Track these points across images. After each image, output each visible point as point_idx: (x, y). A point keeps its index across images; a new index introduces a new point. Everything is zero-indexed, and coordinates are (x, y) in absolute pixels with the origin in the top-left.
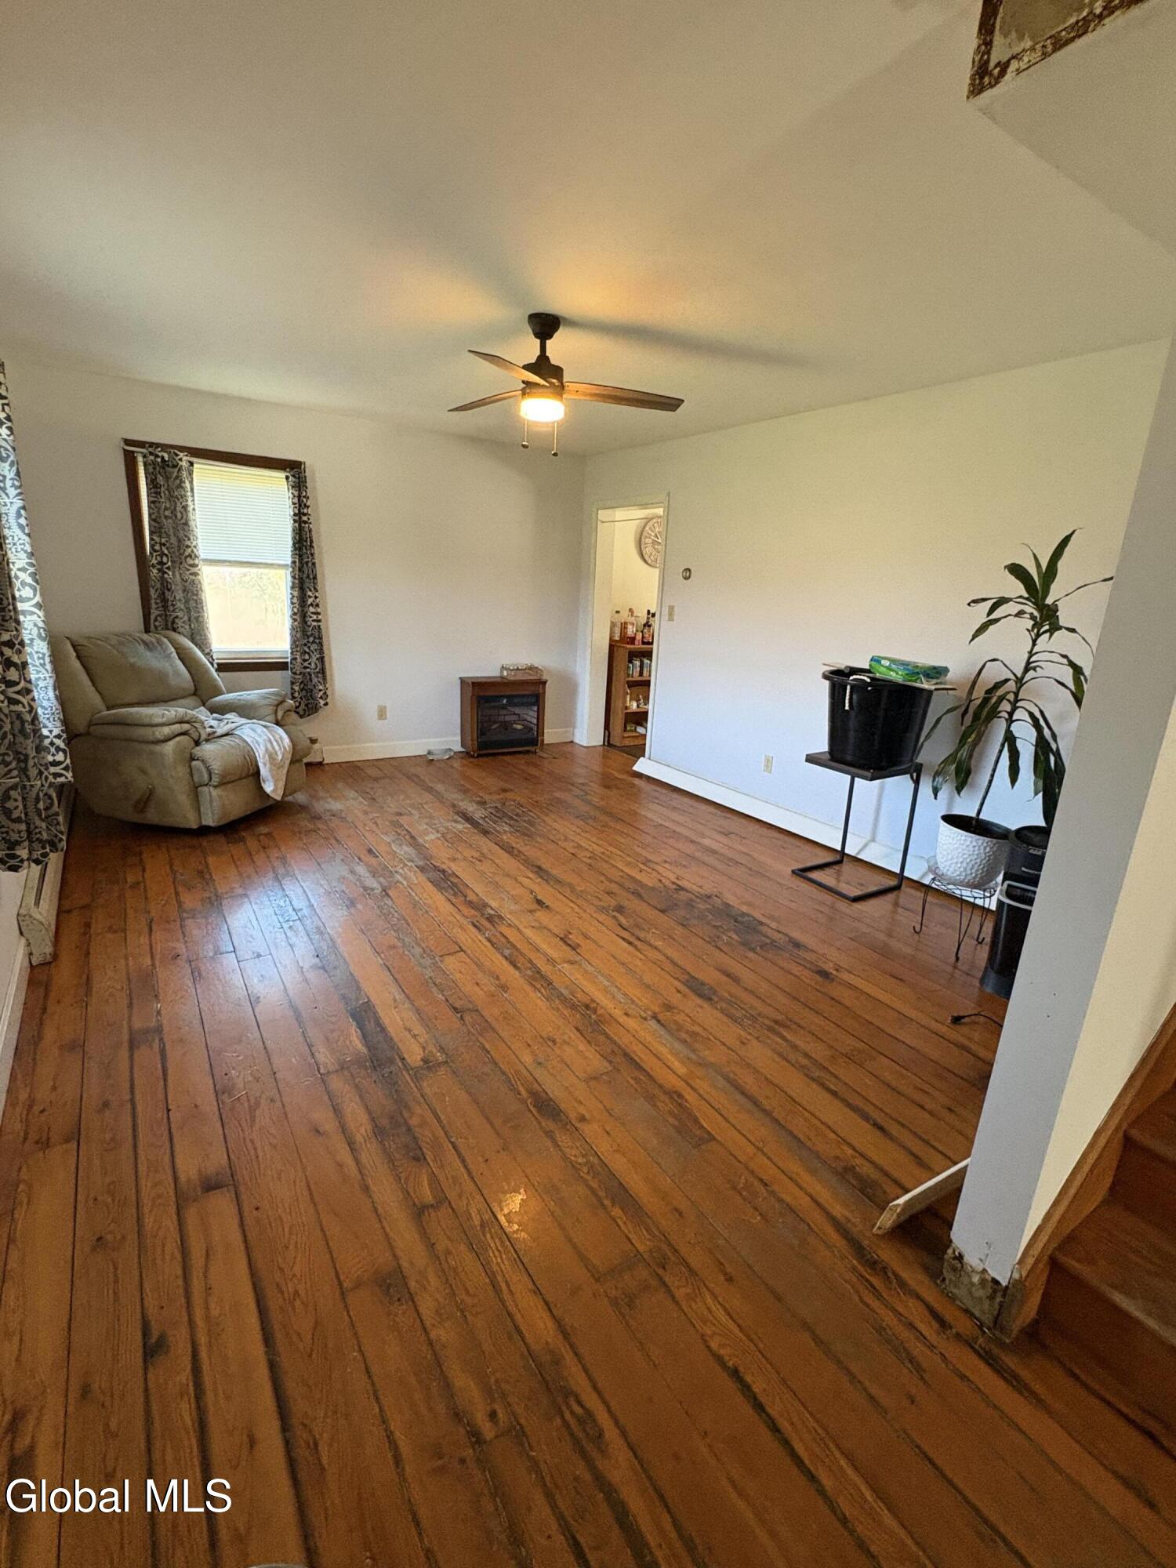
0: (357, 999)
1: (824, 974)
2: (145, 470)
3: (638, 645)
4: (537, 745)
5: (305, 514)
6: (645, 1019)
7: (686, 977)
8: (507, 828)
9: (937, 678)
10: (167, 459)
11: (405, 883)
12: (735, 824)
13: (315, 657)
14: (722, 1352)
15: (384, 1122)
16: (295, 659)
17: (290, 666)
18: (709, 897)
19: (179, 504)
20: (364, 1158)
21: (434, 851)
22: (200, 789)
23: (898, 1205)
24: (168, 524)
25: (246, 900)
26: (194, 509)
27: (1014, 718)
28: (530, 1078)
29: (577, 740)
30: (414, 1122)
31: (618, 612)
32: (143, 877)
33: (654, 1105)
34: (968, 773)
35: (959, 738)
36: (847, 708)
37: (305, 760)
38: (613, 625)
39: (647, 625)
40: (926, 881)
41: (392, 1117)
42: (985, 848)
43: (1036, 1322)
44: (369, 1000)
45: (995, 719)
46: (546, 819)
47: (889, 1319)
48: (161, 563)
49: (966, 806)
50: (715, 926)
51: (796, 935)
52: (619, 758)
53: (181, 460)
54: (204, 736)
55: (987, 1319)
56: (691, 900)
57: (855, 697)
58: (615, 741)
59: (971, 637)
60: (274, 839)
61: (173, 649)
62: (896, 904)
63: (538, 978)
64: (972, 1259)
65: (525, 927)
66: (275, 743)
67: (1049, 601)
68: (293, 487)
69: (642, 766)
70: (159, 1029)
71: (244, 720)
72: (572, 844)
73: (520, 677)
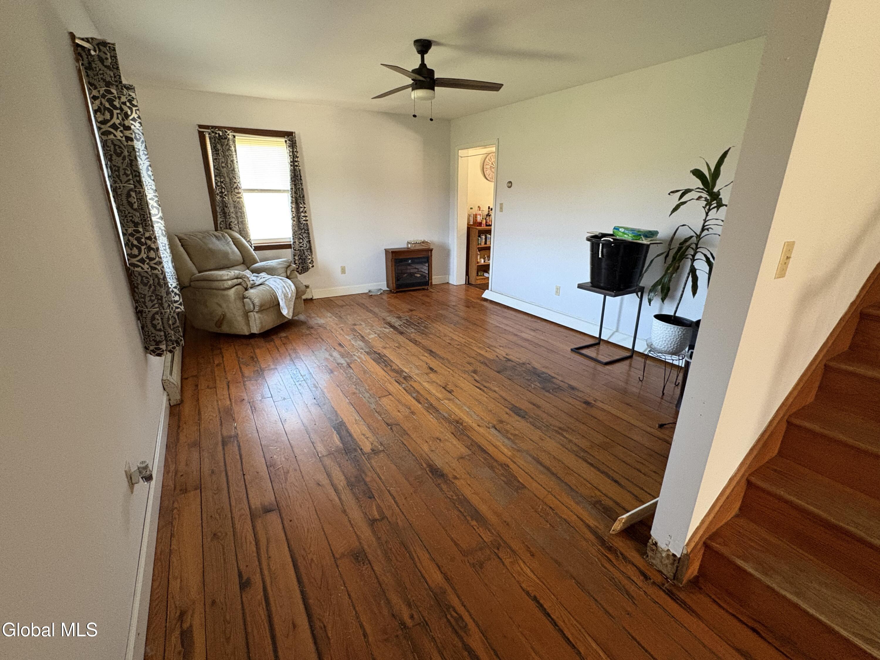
0: (336, 420)
1: (587, 403)
2: (210, 141)
3: (484, 227)
4: (428, 285)
5: (296, 162)
6: (489, 428)
7: (511, 406)
8: (413, 330)
9: (652, 237)
10: (221, 135)
11: (359, 360)
12: (538, 325)
13: (306, 240)
14: (528, 589)
15: (353, 479)
16: (295, 242)
17: (292, 246)
18: (524, 364)
19: (229, 159)
20: (343, 497)
21: (374, 343)
22: (249, 314)
23: (623, 518)
24: (224, 170)
25: (276, 371)
26: (237, 162)
27: (695, 258)
28: (428, 458)
29: (451, 282)
30: (368, 479)
31: (471, 208)
32: (223, 360)
33: (494, 471)
34: (668, 289)
35: (664, 270)
36: (600, 256)
37: (304, 297)
38: (469, 216)
39: (488, 215)
40: (646, 353)
41: (356, 477)
42: (678, 332)
43: (697, 578)
44: (342, 420)
45: (684, 259)
46: (434, 325)
47: (617, 574)
48: (222, 192)
49: (668, 310)
50: (527, 379)
51: (573, 383)
52: (474, 291)
53: (228, 135)
54: (249, 286)
55: (670, 575)
56: (515, 366)
57: (605, 250)
58: (472, 281)
59: (670, 213)
60: (289, 339)
61: (230, 239)
62: (630, 365)
63: (431, 408)
64: (662, 545)
65: (424, 382)
66: (287, 288)
67: (716, 190)
68: (289, 146)
69: (486, 295)
70: (237, 436)
71: (270, 276)
72: (448, 338)
73: (418, 247)
